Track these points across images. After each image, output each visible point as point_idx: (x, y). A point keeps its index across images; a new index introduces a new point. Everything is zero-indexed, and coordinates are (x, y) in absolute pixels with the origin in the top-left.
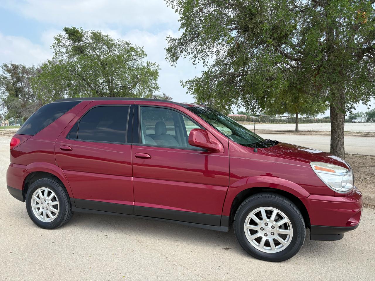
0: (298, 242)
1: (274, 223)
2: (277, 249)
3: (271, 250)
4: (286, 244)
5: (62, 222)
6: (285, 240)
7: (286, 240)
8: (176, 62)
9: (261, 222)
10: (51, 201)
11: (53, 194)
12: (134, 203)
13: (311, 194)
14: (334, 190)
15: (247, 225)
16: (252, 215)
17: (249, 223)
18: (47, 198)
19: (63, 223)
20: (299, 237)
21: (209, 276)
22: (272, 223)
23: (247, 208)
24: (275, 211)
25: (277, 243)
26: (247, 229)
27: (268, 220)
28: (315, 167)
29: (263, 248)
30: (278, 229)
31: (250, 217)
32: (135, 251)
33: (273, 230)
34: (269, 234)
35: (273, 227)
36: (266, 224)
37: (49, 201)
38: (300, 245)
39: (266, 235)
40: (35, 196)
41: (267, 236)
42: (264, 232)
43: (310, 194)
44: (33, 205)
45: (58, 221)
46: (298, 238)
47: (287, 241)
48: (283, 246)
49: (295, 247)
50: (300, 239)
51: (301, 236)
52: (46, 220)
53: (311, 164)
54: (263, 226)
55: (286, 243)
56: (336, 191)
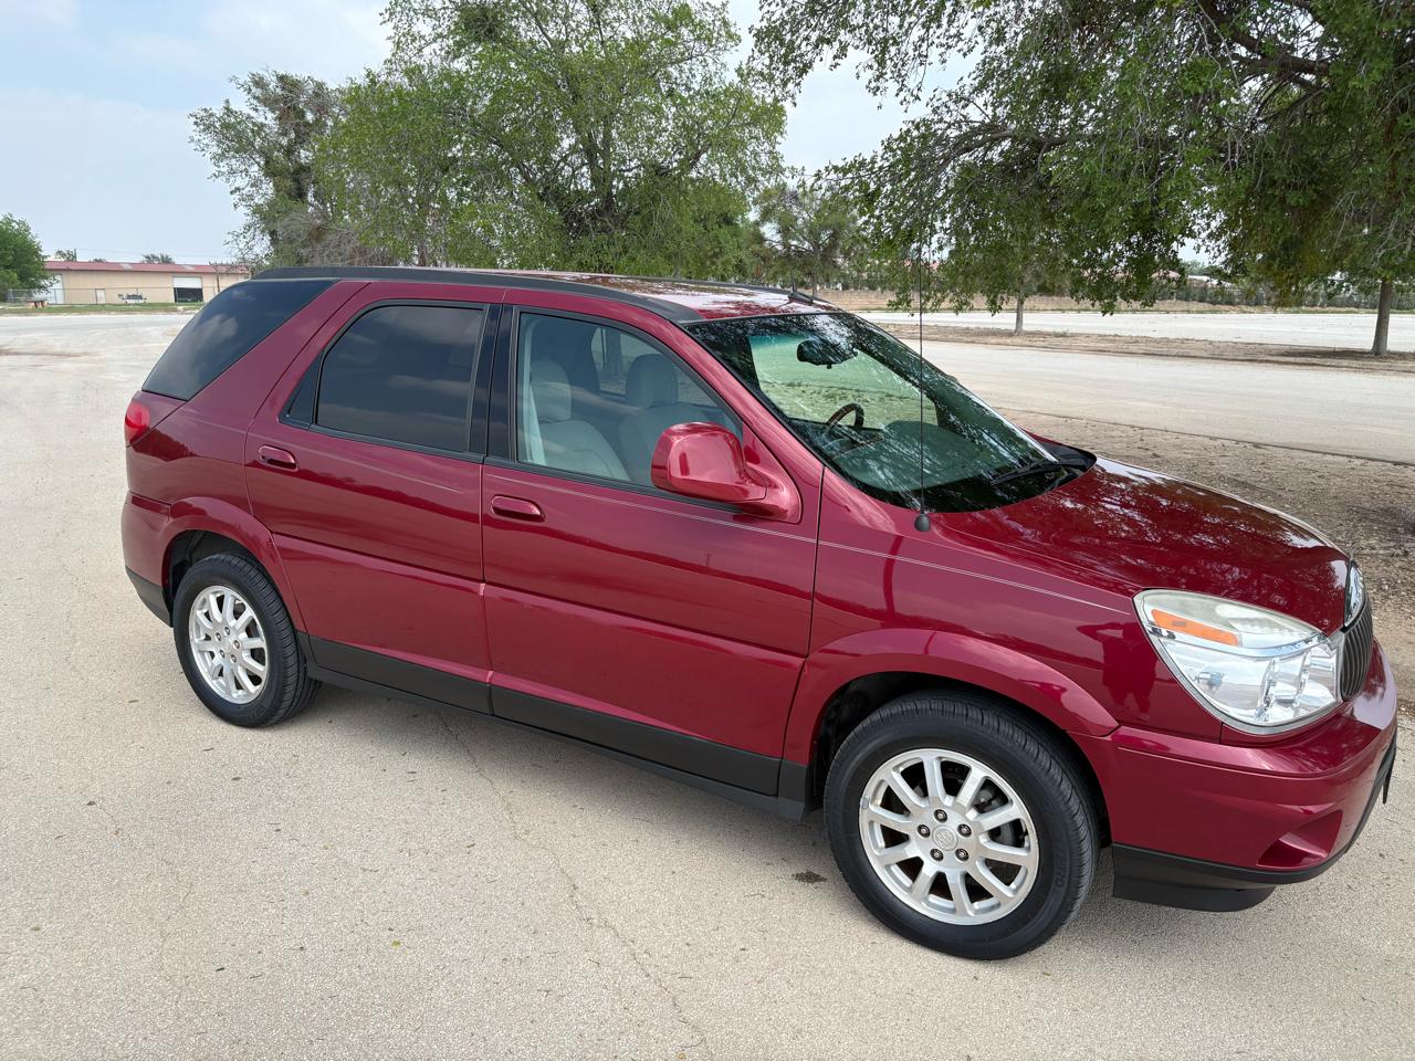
0: (1053, 902)
1: (972, 814)
2: (977, 912)
3: (953, 911)
4: (1008, 897)
5: (277, 709)
6: (1008, 884)
7: (1013, 886)
8: (799, 84)
9: (923, 805)
10: (244, 635)
11: (249, 613)
12: (491, 673)
13: (1121, 723)
14: (1221, 718)
15: (871, 807)
16: (890, 774)
17: (879, 802)
18: (232, 622)
19: (282, 712)
20: (1060, 883)
21: (685, 983)
22: (964, 814)
23: (870, 747)
24: (978, 772)
25: (976, 892)
26: (871, 823)
27: (948, 801)
28: (1154, 612)
29: (926, 900)
30: (984, 839)
31: (882, 781)
32: (478, 846)
33: (964, 842)
34: (949, 856)
35: (964, 830)
36: (941, 816)
37: (238, 633)
38: (1059, 912)
39: (937, 856)
40: (198, 613)
41: (941, 858)
42: (930, 844)
43: (1116, 724)
44: (196, 640)
45: (267, 704)
46: (1053, 885)
47: (1016, 891)
48: (999, 905)
49: (1043, 917)
50: (1063, 890)
51: (1066, 880)
52: (234, 695)
53: (1137, 599)
54: (929, 820)
55: (1010, 895)
56: (1228, 722)
